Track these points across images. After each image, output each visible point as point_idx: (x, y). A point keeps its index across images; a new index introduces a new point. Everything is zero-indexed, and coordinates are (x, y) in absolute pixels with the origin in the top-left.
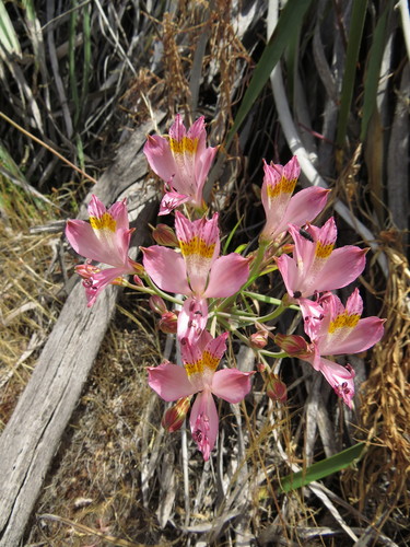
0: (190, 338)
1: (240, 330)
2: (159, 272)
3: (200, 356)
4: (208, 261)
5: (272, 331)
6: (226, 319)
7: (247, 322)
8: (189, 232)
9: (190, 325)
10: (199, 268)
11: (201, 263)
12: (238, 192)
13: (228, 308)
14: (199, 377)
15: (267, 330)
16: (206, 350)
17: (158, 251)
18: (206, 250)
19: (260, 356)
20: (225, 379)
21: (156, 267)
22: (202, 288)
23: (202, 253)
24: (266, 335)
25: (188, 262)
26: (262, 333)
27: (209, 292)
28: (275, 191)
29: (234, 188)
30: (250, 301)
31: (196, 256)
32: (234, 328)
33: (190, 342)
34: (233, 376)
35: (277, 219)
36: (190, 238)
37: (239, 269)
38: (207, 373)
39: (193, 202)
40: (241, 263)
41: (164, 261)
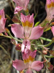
0: (25, 52)
1: (38, 49)
2: (16, 32)
3: (28, 57)
4: (30, 28)
5: (49, 50)
6: (34, 46)
7: (40, 47)
8: (25, 19)
9: (25, 48)
10: (28, 30)
11: (28, 29)
12: (35, 4)
13: (34, 42)
14: (28, 64)
15: (47, 49)
16: (30, 55)
17: (15, 25)
18: (30, 25)
19: (45, 57)
20: (36, 64)
21: (15, 30)
22: (28, 36)
23: (29, 26)
24: (47, 51)
25: (24, 29)
26: (46, 50)
27: (30, 38)
28: (50, 6)
29: (34, 2)
30: (40, 40)
31: (27, 27)
32: (36, 49)
33: (25, 53)
34: (38, 63)
35: (50, 15)
36: (25, 21)
37: (40, 31)
38: (30, 62)
39: (24, 9)
40: (40, 29)
41: (17, 28)
